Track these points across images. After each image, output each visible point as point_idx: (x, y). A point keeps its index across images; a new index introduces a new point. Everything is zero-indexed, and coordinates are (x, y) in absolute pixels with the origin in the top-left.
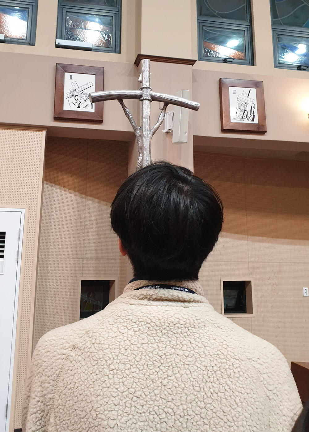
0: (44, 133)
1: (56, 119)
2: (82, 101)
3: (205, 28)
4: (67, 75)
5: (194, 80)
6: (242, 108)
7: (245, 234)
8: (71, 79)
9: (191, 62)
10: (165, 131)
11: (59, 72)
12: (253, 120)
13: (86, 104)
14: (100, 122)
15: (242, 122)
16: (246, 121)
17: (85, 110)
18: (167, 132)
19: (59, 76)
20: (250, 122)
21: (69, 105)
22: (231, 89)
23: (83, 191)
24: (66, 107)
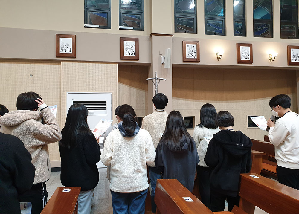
0: (117, 64)
1: (122, 59)
2: (131, 52)
3: (177, 18)
4: (125, 42)
5: (173, 41)
6: (191, 52)
7: (193, 99)
8: (126, 43)
9: (172, 35)
10: (162, 63)
11: (122, 41)
12: (195, 57)
13: (132, 53)
14: (138, 60)
15: (191, 58)
16: (192, 58)
17: (132, 55)
18: (163, 64)
19: (121, 42)
20: (194, 58)
21: (126, 54)
22: (187, 45)
23: (131, 85)
24: (125, 55)
